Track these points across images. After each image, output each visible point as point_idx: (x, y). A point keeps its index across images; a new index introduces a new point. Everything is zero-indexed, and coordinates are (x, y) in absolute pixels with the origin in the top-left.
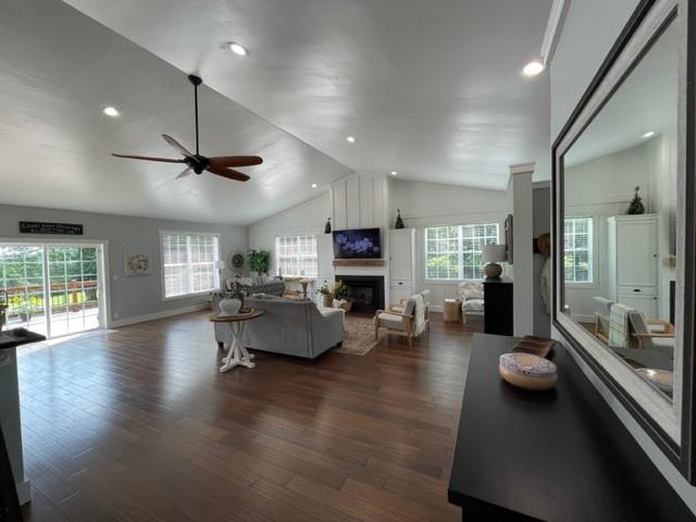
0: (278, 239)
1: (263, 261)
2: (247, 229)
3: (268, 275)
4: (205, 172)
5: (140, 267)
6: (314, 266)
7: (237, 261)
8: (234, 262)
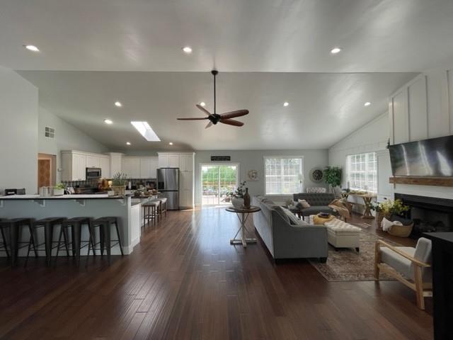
0: (349, 158)
1: (336, 176)
2: (327, 151)
3: (341, 187)
4: (218, 123)
5: (253, 176)
6: (375, 181)
7: (318, 175)
8: (314, 176)
